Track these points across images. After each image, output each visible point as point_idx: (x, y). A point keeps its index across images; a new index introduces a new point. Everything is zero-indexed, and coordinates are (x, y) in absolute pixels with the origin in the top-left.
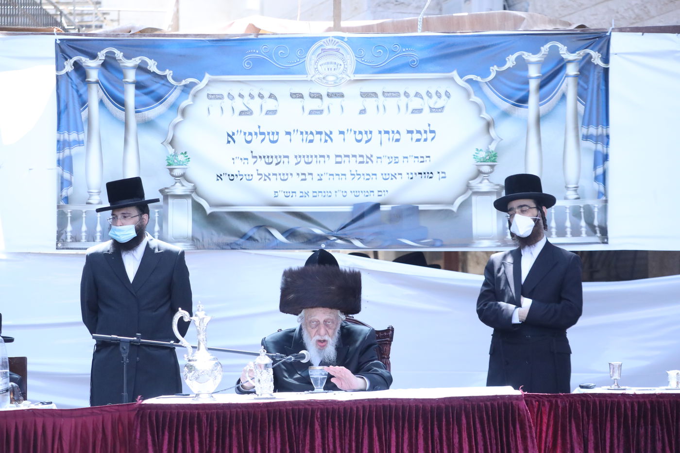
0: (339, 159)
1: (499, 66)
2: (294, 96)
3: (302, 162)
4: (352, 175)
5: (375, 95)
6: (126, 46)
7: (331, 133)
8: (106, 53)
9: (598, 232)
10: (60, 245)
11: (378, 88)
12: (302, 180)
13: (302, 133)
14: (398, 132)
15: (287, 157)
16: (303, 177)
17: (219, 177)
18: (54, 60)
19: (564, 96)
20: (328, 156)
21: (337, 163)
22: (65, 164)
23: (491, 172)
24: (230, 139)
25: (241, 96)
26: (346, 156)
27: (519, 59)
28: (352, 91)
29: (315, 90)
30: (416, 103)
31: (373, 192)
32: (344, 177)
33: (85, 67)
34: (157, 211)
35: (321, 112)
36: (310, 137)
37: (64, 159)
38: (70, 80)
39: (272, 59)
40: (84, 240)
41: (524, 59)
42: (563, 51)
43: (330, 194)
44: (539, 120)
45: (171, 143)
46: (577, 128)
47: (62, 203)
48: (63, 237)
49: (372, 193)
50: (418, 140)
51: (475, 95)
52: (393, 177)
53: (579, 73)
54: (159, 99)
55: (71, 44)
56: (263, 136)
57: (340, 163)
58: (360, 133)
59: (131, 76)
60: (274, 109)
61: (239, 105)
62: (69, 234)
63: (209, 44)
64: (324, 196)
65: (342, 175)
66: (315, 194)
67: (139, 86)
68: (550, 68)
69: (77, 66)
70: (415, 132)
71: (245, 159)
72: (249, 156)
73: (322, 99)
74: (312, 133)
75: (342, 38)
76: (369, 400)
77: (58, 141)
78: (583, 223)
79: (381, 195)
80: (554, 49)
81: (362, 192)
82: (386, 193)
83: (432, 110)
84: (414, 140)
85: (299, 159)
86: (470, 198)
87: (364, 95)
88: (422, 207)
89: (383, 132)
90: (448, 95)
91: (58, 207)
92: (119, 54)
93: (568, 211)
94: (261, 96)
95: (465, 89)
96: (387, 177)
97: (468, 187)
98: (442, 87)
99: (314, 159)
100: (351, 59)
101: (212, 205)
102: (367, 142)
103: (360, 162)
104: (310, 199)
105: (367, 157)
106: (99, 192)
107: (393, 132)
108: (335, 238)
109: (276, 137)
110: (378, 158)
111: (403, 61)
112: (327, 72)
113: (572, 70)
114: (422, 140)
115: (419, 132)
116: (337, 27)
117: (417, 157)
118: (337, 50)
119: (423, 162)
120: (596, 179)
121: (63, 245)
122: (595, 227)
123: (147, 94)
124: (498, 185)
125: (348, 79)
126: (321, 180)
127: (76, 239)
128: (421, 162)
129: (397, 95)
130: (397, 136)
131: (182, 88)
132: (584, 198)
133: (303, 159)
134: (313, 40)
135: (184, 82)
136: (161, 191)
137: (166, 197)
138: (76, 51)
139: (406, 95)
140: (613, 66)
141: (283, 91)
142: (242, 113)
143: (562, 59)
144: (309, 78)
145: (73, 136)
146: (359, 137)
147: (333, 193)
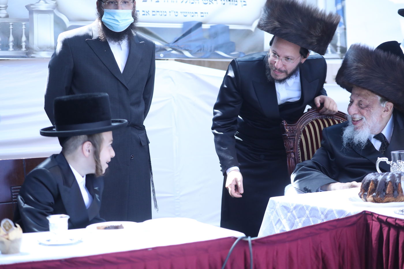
12: (144, 1)
31: (196, 13)
32: (175, 1)
34: (24, 23)
43: (165, 14)
52: (210, 2)
64: (161, 15)
66: (154, 13)
79: (203, 16)
81: (189, 13)
82: (206, 14)
88: (231, 27)
96: (207, 2)
101: (70, 20)
104: (150, 17)
108: (171, 49)
122: (337, 47)
126: (158, 2)
136: (27, 7)
137: (31, 12)
147: (168, 12)
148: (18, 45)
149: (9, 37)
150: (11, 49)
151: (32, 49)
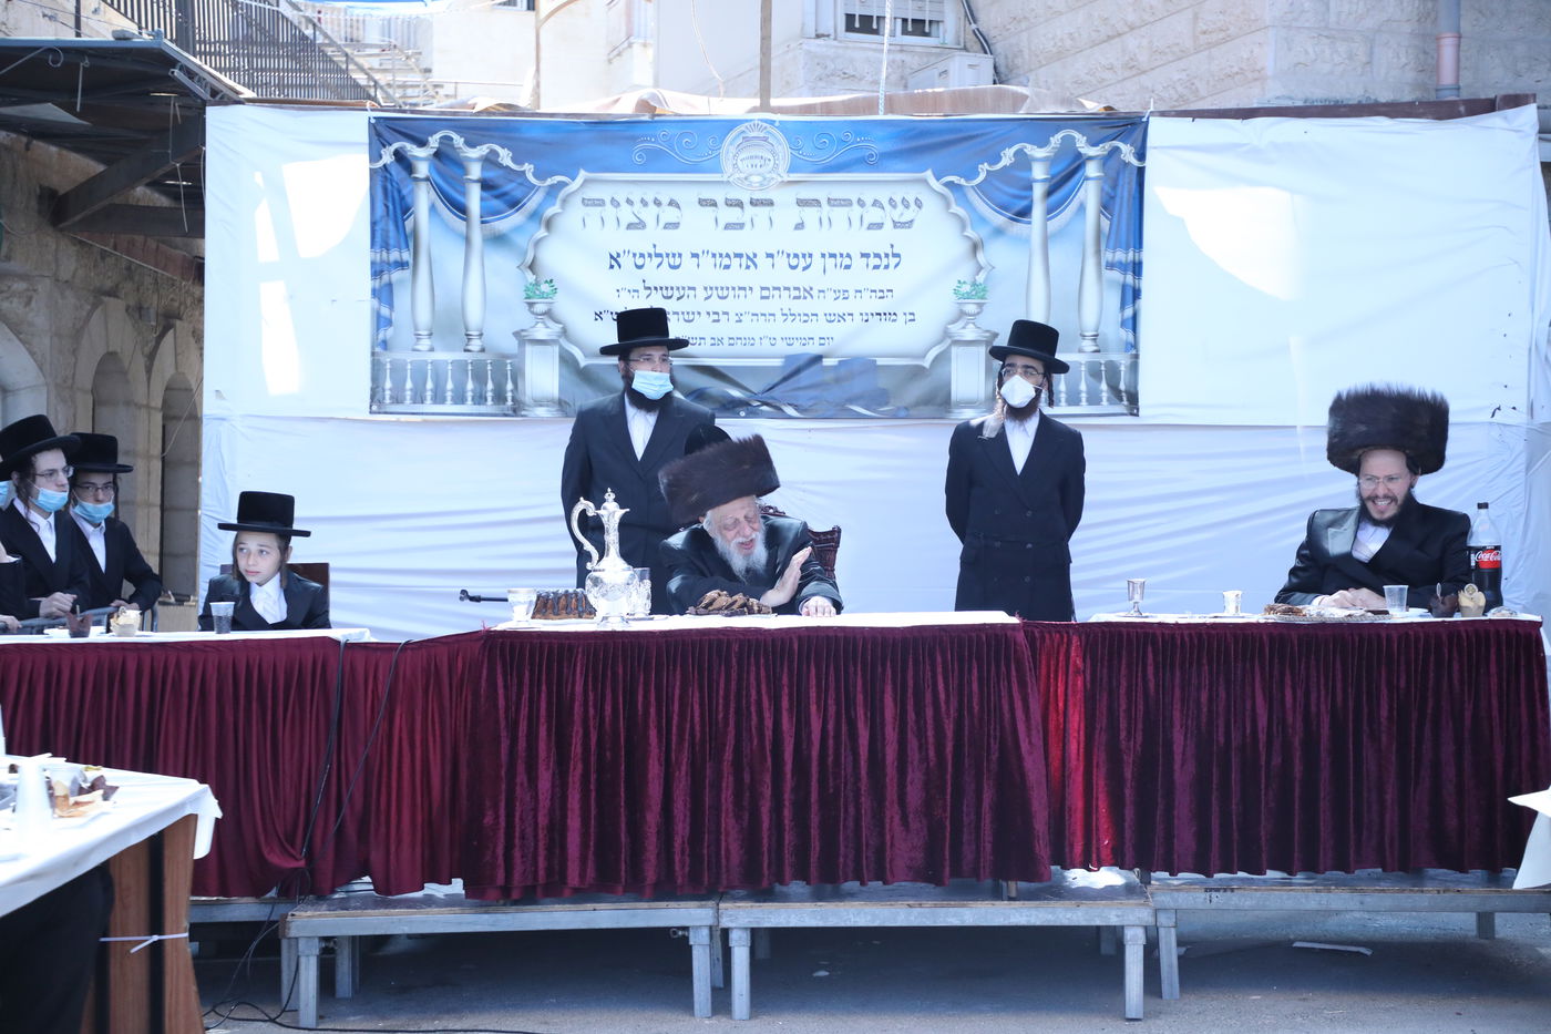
0: (765, 293)
1: (991, 164)
2: (703, 202)
3: (715, 296)
4: (783, 315)
5: (817, 203)
6: (469, 128)
7: (755, 255)
8: (441, 138)
9: (1125, 398)
10: (374, 408)
11: (820, 194)
12: (714, 321)
13: (714, 255)
14: (849, 256)
15: (694, 289)
16: (716, 317)
17: (599, 315)
18: (367, 148)
19: (1082, 208)
20: (751, 289)
21: (762, 298)
22: (384, 294)
23: (978, 313)
24: (613, 263)
25: (629, 202)
26: (775, 289)
27: (1019, 153)
28: (785, 197)
29: (734, 194)
30: (874, 215)
31: (812, 339)
32: (772, 318)
33: (410, 158)
34: (509, 361)
35: (741, 226)
36: (726, 261)
37: (381, 288)
38: (388, 176)
39: (673, 150)
40: (408, 401)
41: (1025, 153)
42: (1081, 142)
43: (752, 341)
44: (1046, 240)
45: (531, 267)
46: (1098, 252)
47: (378, 349)
48: (378, 396)
49: (811, 341)
50: (876, 267)
51: (957, 204)
52: (840, 319)
53: (1101, 174)
54: (515, 204)
55: (390, 123)
56: (660, 259)
57: (767, 298)
58: (796, 256)
59: (475, 171)
60: (676, 220)
61: (627, 214)
62: (388, 393)
63: (584, 127)
64: (745, 344)
65: (770, 315)
66: (731, 341)
67: (486, 185)
68: (1061, 167)
69: (400, 156)
70: (872, 255)
71: (634, 291)
72: (640, 287)
73: (742, 208)
74: (728, 256)
75: (772, 122)
76: (808, 629)
77: (373, 263)
78: (1104, 386)
79: (823, 344)
80: (1069, 141)
81: (797, 339)
82: (831, 341)
83: (896, 225)
84: (871, 266)
85: (710, 292)
86: (949, 347)
87: (802, 203)
88: (880, 362)
89: (827, 256)
90: (919, 204)
91: (373, 354)
92: (458, 141)
93: (1083, 368)
94: (658, 203)
95: (943, 196)
96: (833, 318)
97: (946, 334)
98: (911, 193)
99: (731, 293)
100: (783, 150)
101: (586, 355)
102: (805, 269)
103: (795, 298)
104: (725, 348)
105: (805, 290)
106: (430, 335)
107: (841, 255)
109: (677, 261)
110: (820, 291)
111: (858, 154)
112: (751, 170)
113: (1092, 170)
114: (882, 267)
115: (877, 256)
116: (765, 107)
117: (875, 291)
118: (765, 139)
119: (883, 297)
120: (1123, 324)
121: (379, 407)
122: (1120, 391)
123: (497, 197)
124: (987, 331)
125: (780, 179)
126: (740, 321)
127: (397, 400)
128: (880, 298)
129: (847, 203)
130: (847, 261)
131: (547, 190)
132: (1106, 351)
133: (715, 292)
134: (731, 125)
135: (549, 182)
136: (517, 334)
137: (522, 343)
138: (398, 136)
139: (861, 203)
140: (1149, 164)
141: (688, 196)
142: (630, 226)
143: (1079, 155)
144: (725, 179)
145: (394, 255)
146: (794, 262)
147: (757, 341)
148: (499, 397)
149: (486, 384)
150: (490, 402)
151: (524, 404)
